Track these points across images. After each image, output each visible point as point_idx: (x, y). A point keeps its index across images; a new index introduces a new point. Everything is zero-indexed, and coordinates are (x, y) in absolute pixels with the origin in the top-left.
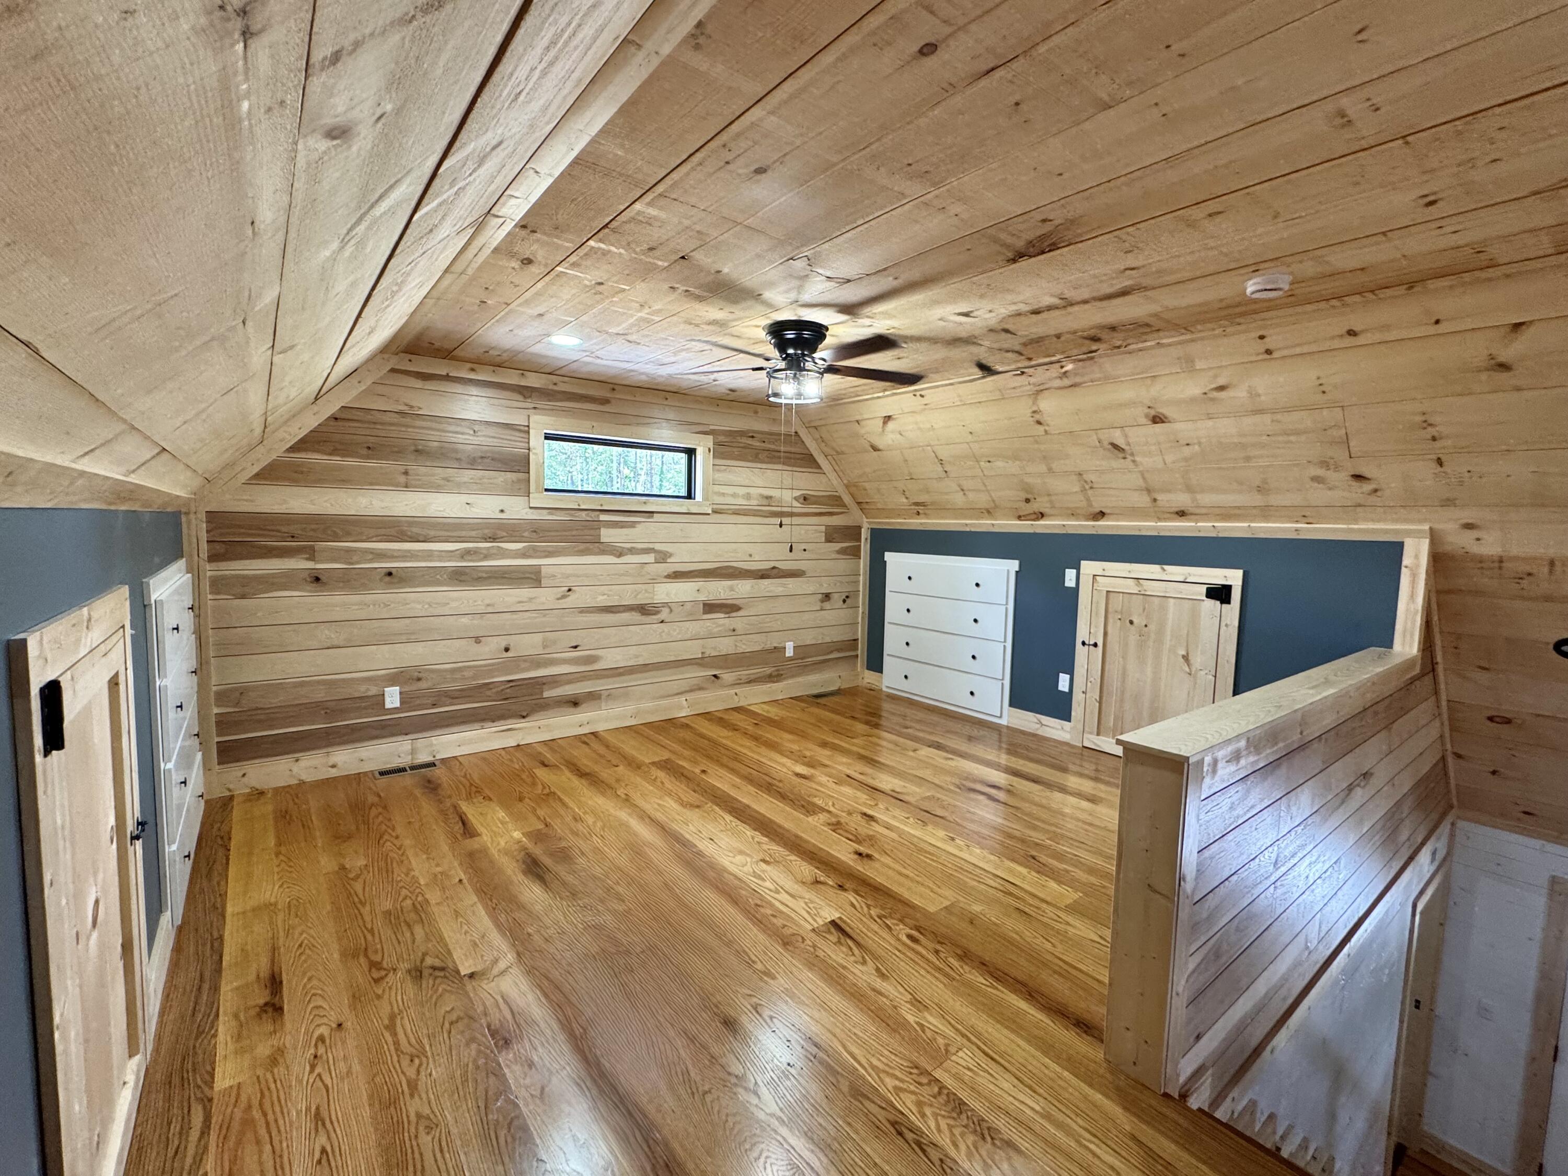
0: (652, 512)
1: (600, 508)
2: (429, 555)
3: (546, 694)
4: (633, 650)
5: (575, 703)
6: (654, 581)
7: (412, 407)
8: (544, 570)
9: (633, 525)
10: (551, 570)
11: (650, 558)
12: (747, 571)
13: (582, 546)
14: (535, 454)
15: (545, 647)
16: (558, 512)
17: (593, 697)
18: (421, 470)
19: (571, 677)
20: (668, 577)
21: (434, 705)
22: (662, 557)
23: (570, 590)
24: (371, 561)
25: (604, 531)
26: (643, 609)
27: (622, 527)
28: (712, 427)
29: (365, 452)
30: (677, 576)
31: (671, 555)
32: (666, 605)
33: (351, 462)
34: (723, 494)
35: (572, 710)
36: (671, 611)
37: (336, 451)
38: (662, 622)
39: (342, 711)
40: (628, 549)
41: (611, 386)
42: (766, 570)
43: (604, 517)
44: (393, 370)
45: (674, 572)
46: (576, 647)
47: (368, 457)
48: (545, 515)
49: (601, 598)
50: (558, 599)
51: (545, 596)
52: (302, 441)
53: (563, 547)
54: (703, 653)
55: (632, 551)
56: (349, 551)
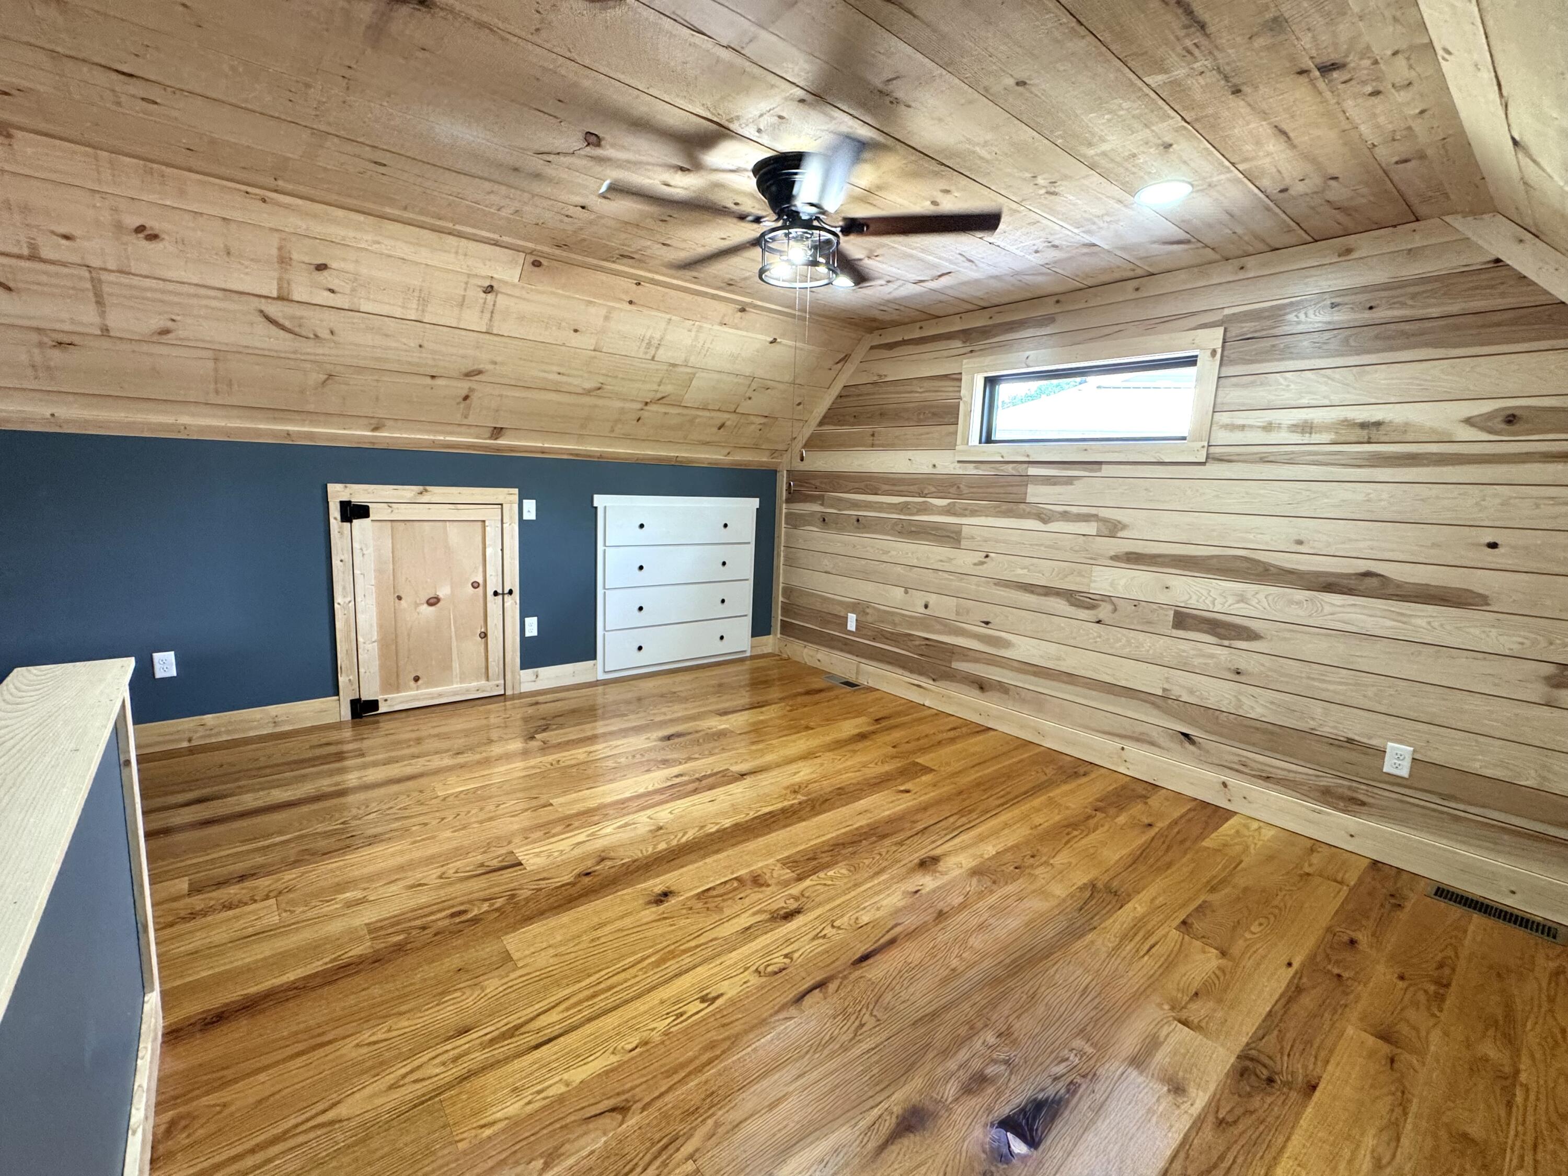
0: (1100, 463)
1: (1027, 459)
2: (880, 507)
3: (955, 665)
4: (1053, 649)
5: (982, 686)
6: (1093, 560)
7: (880, 376)
8: (965, 530)
9: (1070, 480)
10: (975, 531)
11: (1091, 528)
12: (1291, 572)
13: (1005, 507)
14: (965, 402)
15: (958, 613)
16: (982, 466)
17: (1003, 688)
18: (884, 431)
19: (978, 655)
20: (1115, 558)
21: (874, 639)
22: (1113, 529)
23: (987, 556)
24: (849, 509)
25: (1031, 489)
26: (1073, 597)
27: (1055, 484)
28: (1227, 312)
29: (852, 420)
30: (1134, 559)
31: (1124, 527)
32: (1108, 598)
33: (846, 429)
34: (1243, 427)
35: (977, 692)
36: (1115, 610)
37: (841, 423)
38: (1099, 622)
39: (829, 622)
40: (1060, 513)
41: (1055, 298)
42: (1348, 576)
43: (1032, 471)
44: (872, 348)
45: (1127, 553)
46: (987, 623)
47: (853, 425)
48: (971, 470)
49: (1020, 571)
50: (975, 564)
51: (964, 559)
52: (825, 417)
53: (985, 507)
54: (1164, 690)
55: (1065, 516)
56: (840, 499)
